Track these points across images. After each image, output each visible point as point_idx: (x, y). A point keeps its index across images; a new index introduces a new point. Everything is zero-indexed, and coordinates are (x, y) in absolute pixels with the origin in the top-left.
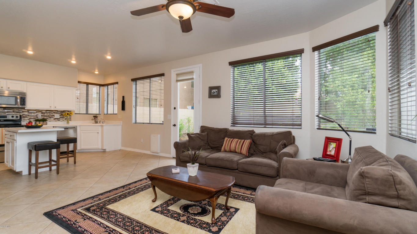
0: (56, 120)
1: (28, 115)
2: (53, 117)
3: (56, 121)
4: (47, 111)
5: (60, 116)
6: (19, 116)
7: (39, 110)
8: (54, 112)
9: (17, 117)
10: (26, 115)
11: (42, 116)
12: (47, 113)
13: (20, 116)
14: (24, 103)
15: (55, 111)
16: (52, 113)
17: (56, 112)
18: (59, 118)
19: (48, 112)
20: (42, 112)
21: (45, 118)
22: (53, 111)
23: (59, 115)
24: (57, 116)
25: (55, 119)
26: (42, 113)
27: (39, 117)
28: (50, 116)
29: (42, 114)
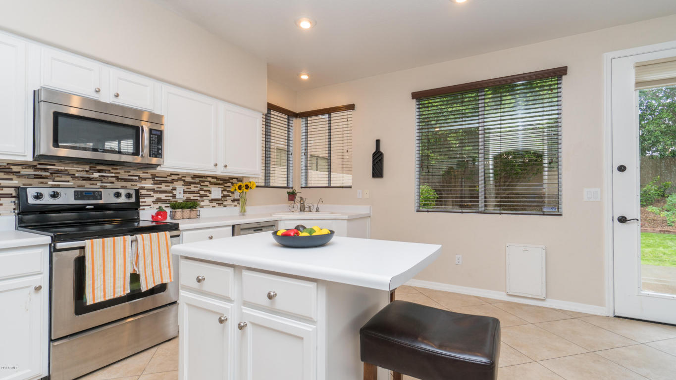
0: (214, 204)
1: (153, 190)
2: (208, 194)
3: (215, 207)
4: (195, 176)
5: (222, 191)
6: (133, 192)
7: (178, 175)
8: (211, 183)
9: (129, 196)
10: (148, 190)
11: (185, 192)
12: (194, 183)
13: (137, 191)
14: (158, 149)
15: (213, 177)
16: (207, 183)
17: (215, 180)
18: (220, 198)
19: (197, 180)
20: (184, 181)
21: (192, 196)
22: (209, 179)
23: (220, 189)
24: (216, 192)
25: (212, 201)
26: (187, 184)
27: (177, 197)
28: (202, 193)
29: (185, 188)
